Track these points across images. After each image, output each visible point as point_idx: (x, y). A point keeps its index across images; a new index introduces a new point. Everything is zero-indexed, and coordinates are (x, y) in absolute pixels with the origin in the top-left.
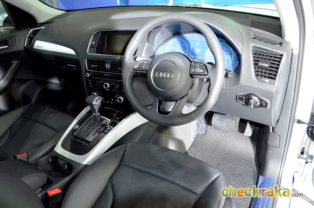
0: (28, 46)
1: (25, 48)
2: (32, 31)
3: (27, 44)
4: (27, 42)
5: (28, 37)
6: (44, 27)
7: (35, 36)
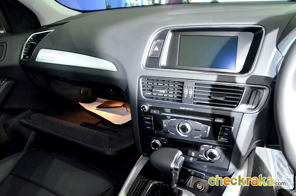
0: (26, 59)
1: (21, 61)
2: (32, 37)
3: (24, 56)
4: (24, 53)
5: (27, 44)
6: (53, 30)
7: (38, 43)
